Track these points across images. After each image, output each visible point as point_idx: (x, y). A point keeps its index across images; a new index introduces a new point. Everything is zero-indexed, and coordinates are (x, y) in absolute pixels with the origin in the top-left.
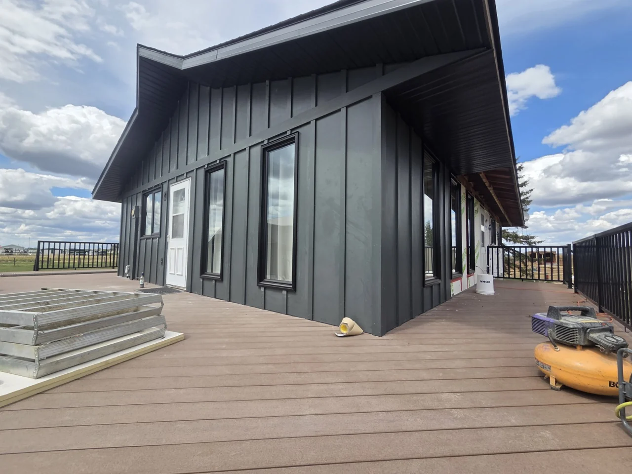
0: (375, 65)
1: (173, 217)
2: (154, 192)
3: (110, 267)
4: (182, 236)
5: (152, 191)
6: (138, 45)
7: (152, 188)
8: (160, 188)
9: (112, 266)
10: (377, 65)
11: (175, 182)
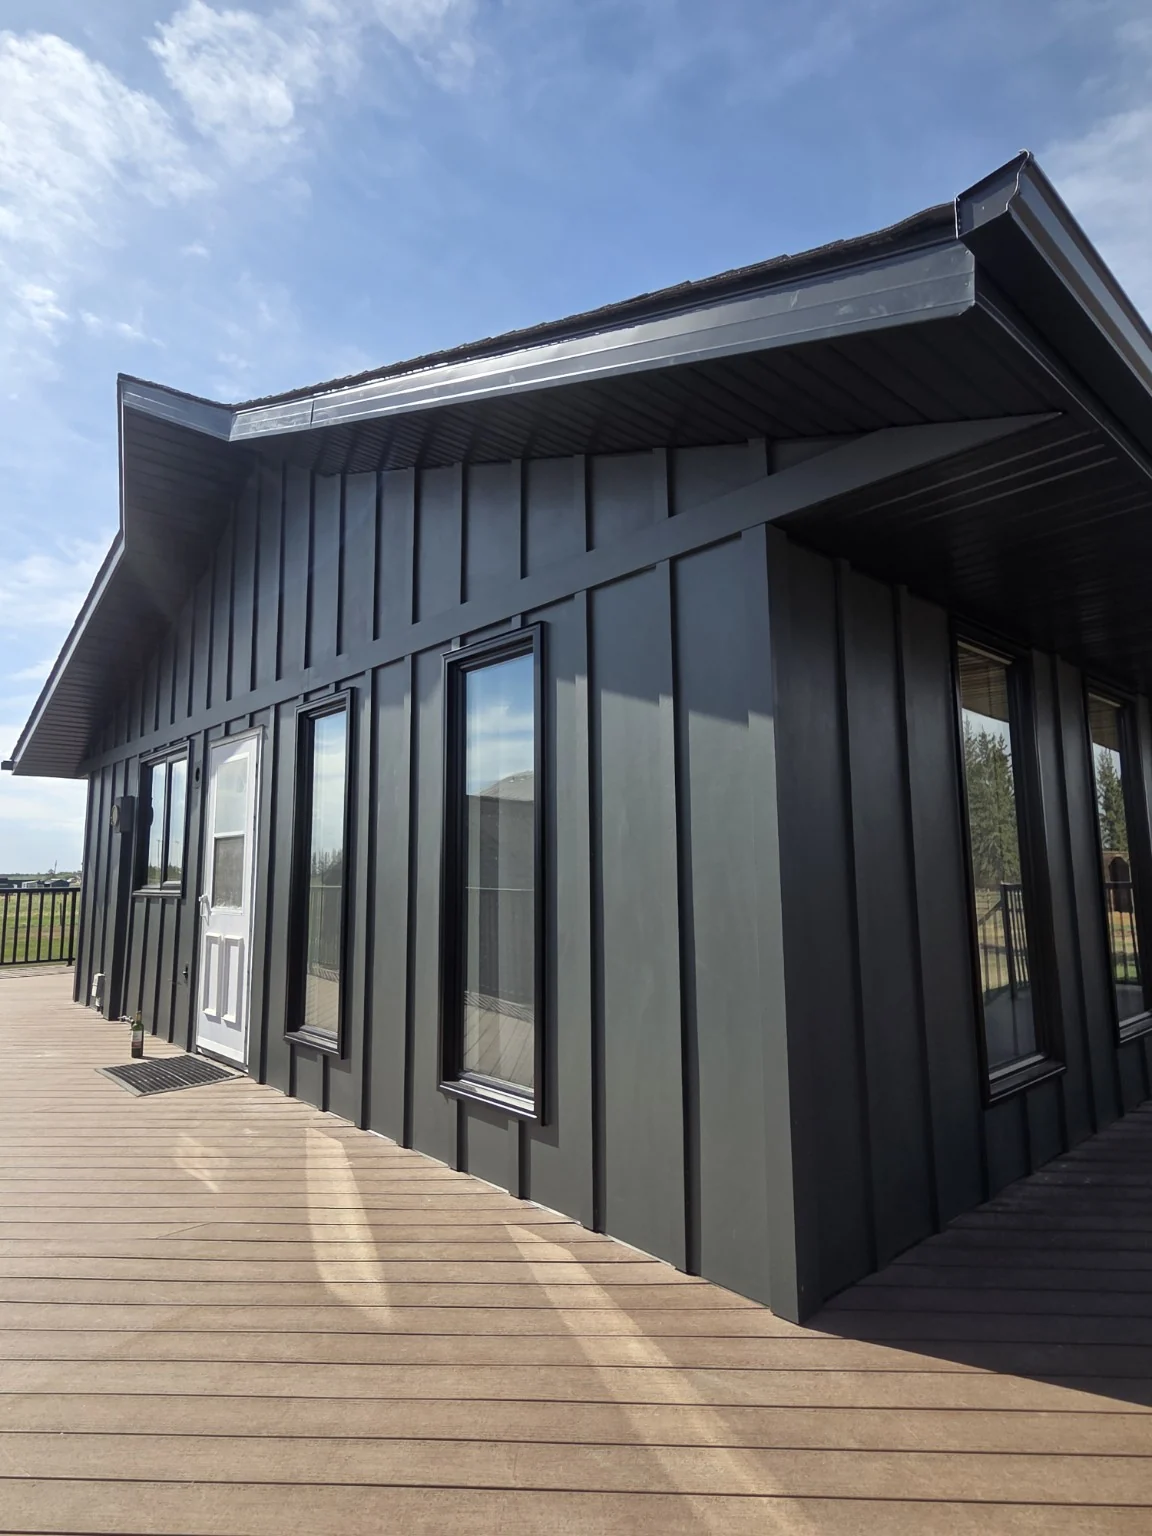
0: (746, 441)
1: (216, 840)
2: (170, 759)
3: (61, 959)
4: (238, 902)
5: (166, 752)
6: (121, 376)
7: (164, 746)
8: (184, 749)
9: (66, 955)
10: (750, 440)
11: (222, 738)
